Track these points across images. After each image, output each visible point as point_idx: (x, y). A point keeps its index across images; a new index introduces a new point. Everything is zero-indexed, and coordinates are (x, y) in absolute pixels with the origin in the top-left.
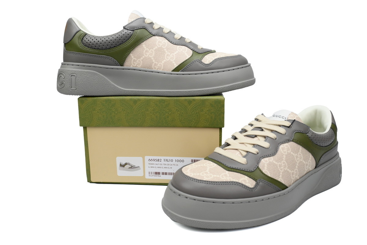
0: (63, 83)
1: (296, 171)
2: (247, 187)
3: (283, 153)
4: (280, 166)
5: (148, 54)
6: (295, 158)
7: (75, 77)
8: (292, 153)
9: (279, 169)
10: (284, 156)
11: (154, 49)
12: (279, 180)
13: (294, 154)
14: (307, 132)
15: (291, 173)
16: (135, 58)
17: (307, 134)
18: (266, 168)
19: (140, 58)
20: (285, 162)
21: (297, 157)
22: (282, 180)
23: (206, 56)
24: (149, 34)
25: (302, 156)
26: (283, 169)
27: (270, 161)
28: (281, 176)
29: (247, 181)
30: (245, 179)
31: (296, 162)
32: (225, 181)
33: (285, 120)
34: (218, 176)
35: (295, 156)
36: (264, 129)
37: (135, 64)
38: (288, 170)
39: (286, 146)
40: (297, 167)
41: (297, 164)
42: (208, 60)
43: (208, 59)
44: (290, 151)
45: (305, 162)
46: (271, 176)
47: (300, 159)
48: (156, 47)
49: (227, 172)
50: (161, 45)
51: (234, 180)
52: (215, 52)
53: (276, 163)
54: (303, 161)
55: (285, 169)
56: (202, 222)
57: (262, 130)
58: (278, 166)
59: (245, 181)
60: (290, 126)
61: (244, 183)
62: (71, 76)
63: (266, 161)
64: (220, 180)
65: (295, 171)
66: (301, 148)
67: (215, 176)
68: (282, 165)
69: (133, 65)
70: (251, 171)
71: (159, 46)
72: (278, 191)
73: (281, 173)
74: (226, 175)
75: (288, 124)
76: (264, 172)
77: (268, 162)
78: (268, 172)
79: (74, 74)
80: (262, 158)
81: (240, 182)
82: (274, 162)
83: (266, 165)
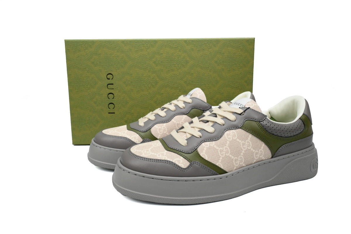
1: (241, 158)
2: (179, 166)
3: (227, 139)
4: (221, 151)
6: (241, 145)
8: (238, 140)
9: (220, 154)
10: (228, 142)
12: (217, 165)
13: (240, 141)
14: (262, 120)
15: (234, 160)
17: (261, 123)
18: (204, 151)
20: (228, 148)
21: (243, 144)
22: (221, 165)
25: (251, 144)
26: (224, 155)
27: (211, 145)
28: (220, 161)
29: (181, 162)
30: (180, 159)
31: (242, 150)
32: (159, 159)
33: (240, 108)
34: (155, 154)
35: (241, 143)
36: (217, 116)
38: (230, 156)
39: (232, 133)
40: (242, 154)
41: (243, 152)
44: (236, 137)
45: (254, 151)
46: (208, 160)
47: (247, 147)
49: (166, 151)
51: (169, 159)
53: (217, 148)
54: (252, 149)
55: (227, 155)
56: (133, 193)
57: (216, 116)
58: (219, 151)
59: (179, 161)
60: (242, 113)
61: (177, 163)
63: (207, 145)
64: (155, 158)
65: (239, 158)
66: (250, 136)
67: (153, 154)
68: (224, 151)
70: (188, 153)
72: (214, 175)
73: (221, 158)
74: (163, 154)
75: (240, 111)
76: (201, 155)
77: (208, 146)
78: (206, 156)
80: (202, 142)
81: (173, 162)
82: (215, 147)
83: (205, 149)
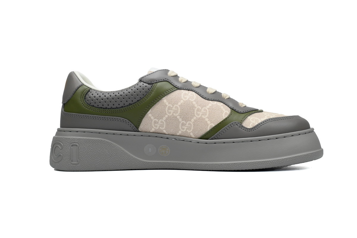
0: (60, 155)
5: (172, 111)
7: (77, 147)
11: (179, 104)
16: (156, 119)
19: (161, 118)
23: (249, 117)
24: (173, 87)
37: (156, 126)
42: (251, 124)
43: (251, 122)
48: (182, 101)
50: (188, 97)
52: (262, 111)
62: (72, 146)
69: (154, 127)
71: (185, 100)
79: (76, 143)
